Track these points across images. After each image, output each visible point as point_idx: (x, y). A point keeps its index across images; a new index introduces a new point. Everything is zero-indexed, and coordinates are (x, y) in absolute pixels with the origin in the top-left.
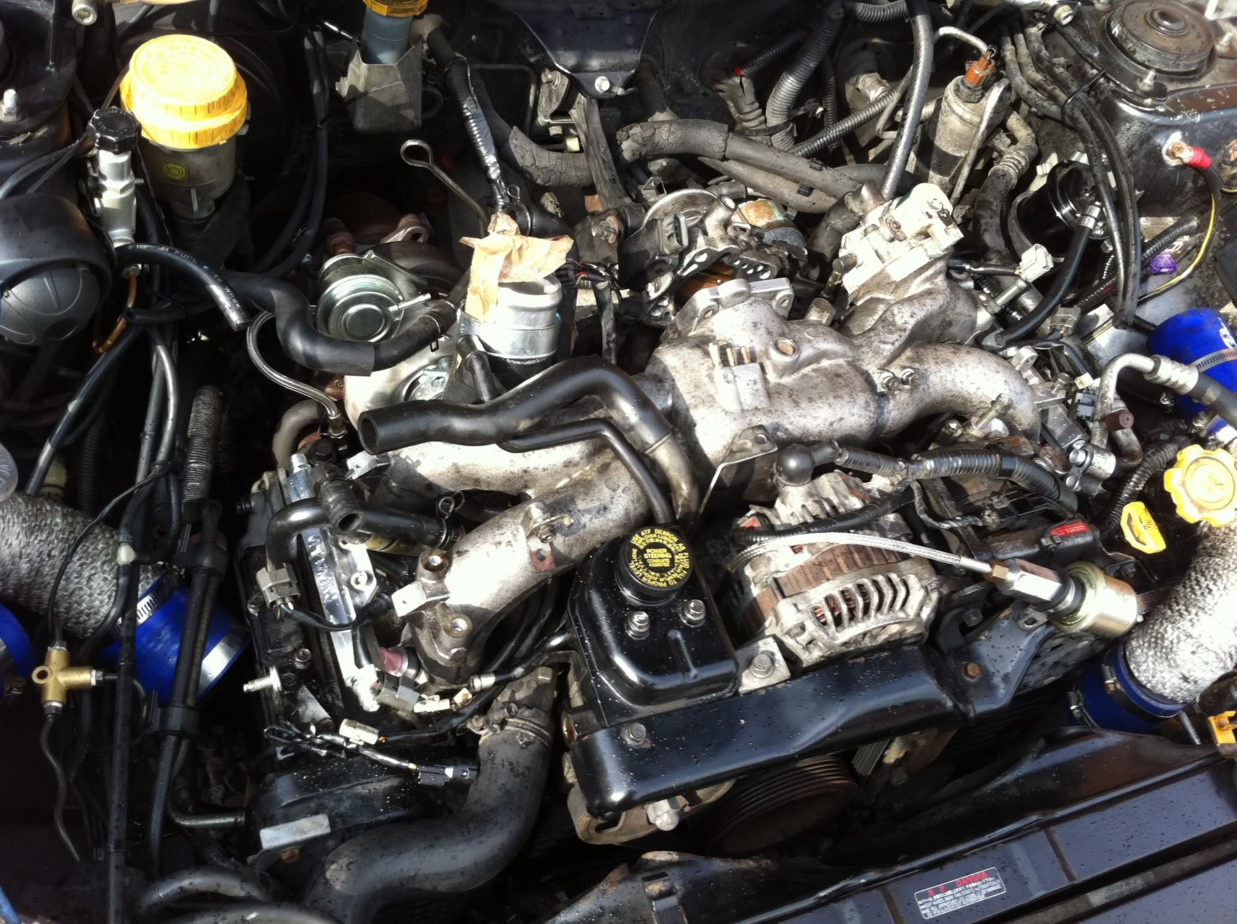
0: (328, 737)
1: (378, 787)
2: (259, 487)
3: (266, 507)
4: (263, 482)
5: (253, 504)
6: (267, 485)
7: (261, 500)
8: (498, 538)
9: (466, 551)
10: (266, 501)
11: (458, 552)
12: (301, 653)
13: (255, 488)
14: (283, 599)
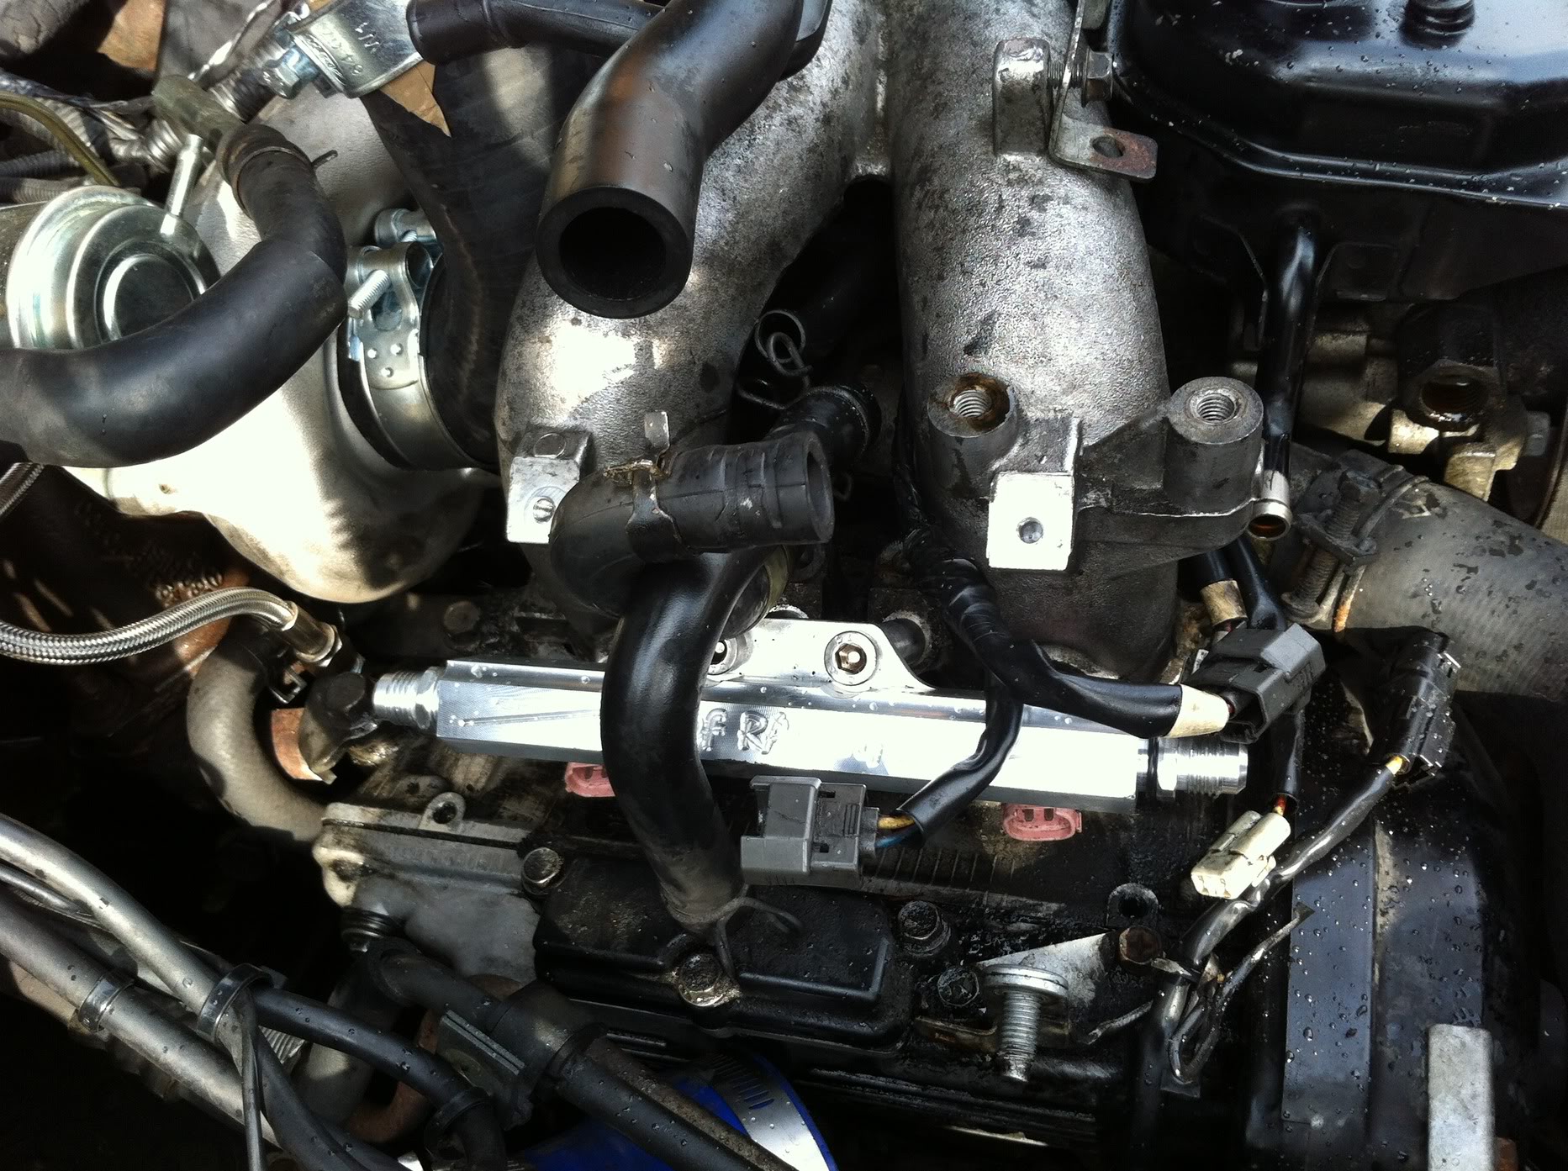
0: (1207, 940)
1: (1390, 880)
2: (344, 877)
3: (408, 883)
4: (336, 865)
5: (380, 910)
6: (355, 858)
7: (381, 887)
8: (1006, 223)
9: (988, 321)
10: (391, 877)
11: (971, 349)
12: (910, 923)
13: (340, 892)
14: (866, 830)
